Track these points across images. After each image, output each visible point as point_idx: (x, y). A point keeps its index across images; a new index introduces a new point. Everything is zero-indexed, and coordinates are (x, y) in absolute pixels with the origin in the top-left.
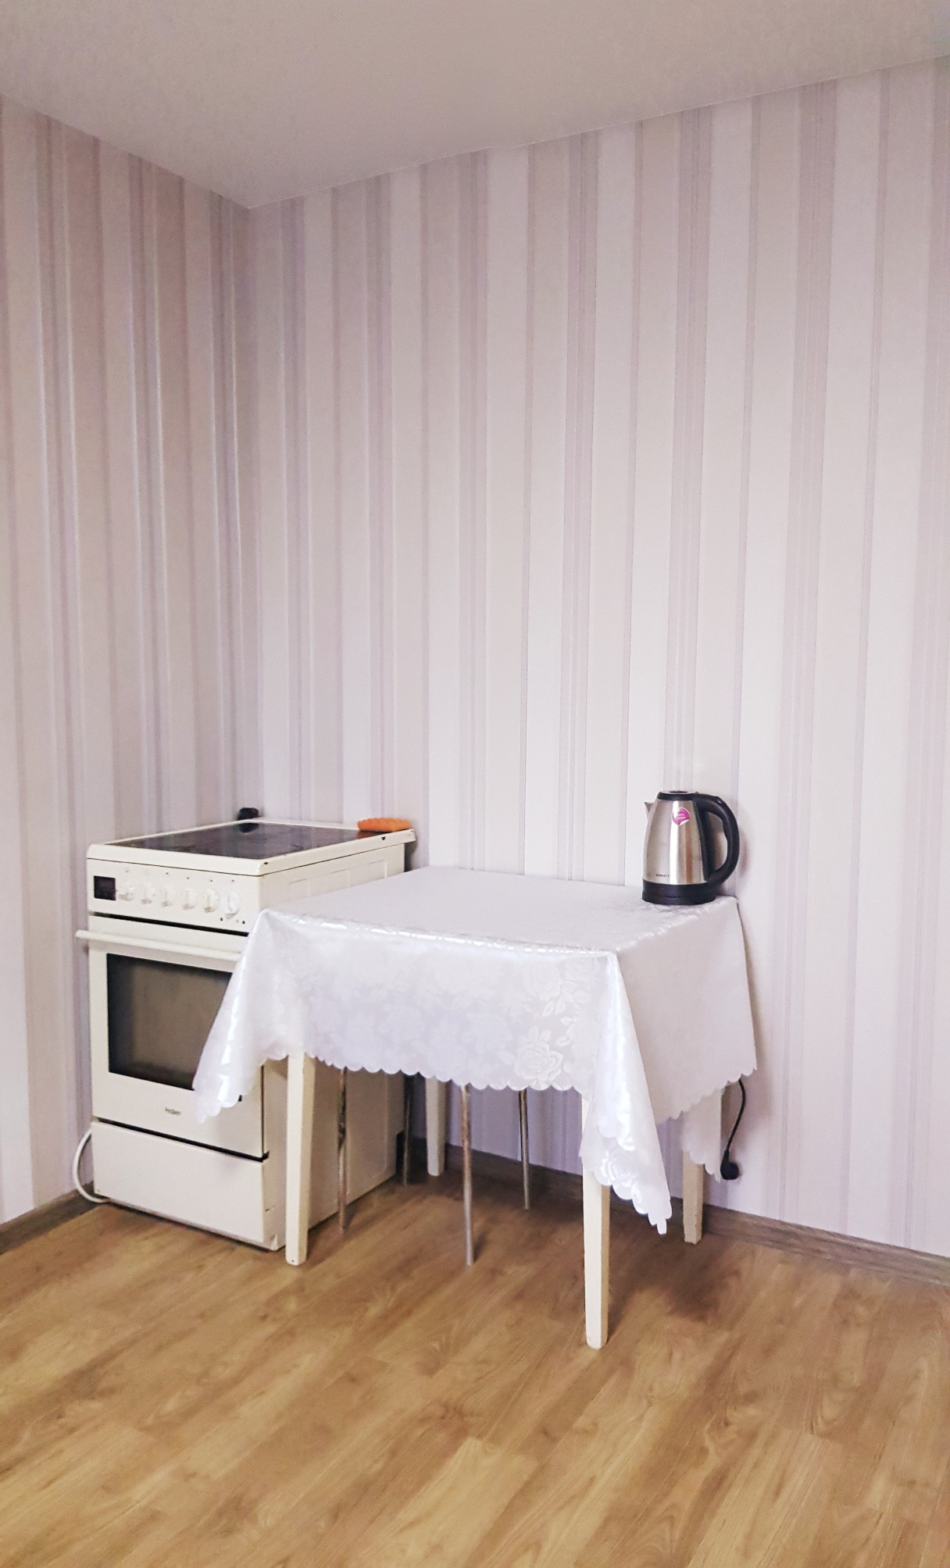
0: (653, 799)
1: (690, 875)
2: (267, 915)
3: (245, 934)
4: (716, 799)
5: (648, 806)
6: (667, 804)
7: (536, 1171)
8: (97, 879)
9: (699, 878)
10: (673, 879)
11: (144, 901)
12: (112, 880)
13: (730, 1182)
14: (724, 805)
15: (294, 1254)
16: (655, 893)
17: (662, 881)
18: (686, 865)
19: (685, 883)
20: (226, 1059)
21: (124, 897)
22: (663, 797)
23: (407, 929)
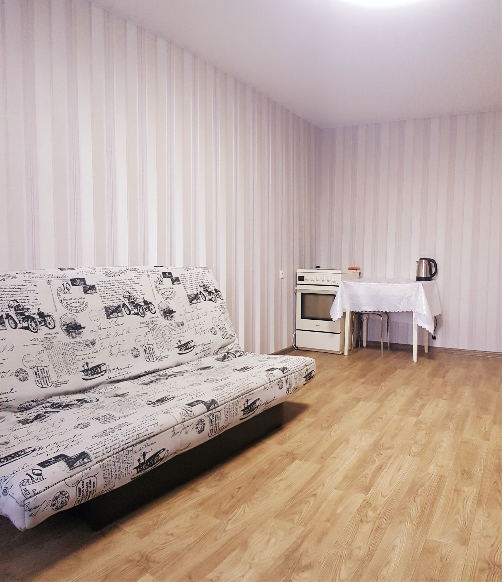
0: (418, 260)
1: (427, 275)
2: (343, 282)
3: (338, 286)
4: (432, 259)
5: (417, 262)
6: (422, 260)
7: (390, 343)
8: (299, 277)
9: (429, 276)
10: (423, 276)
11: (312, 280)
12: (304, 277)
13: (434, 340)
14: (434, 260)
15: (346, 353)
16: (419, 279)
17: (421, 276)
18: (426, 273)
19: (426, 276)
20: (338, 309)
21: (306, 280)
22: (421, 259)
23: (376, 282)
